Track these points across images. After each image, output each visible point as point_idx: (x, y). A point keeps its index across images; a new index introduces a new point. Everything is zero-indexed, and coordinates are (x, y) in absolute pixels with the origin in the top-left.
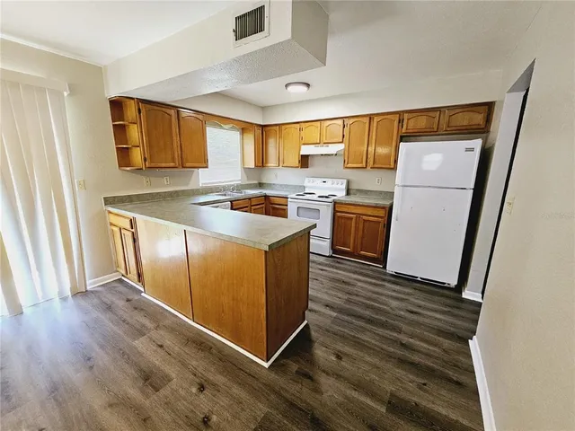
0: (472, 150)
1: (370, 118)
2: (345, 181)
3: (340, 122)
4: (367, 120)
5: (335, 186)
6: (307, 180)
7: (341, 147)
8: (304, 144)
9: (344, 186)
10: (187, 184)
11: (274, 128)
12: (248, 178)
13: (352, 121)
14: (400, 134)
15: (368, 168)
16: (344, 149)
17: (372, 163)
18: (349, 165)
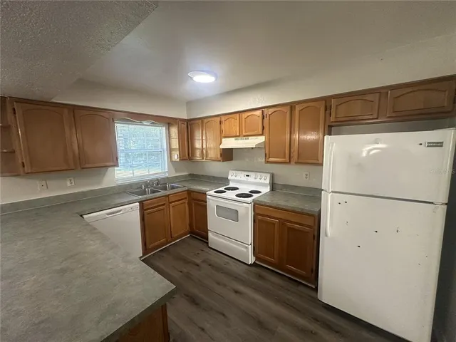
0: (440, 144)
1: (291, 107)
2: (268, 176)
3: (258, 113)
4: (287, 109)
5: (258, 180)
6: (231, 172)
7: (262, 139)
8: (225, 137)
9: (268, 181)
10: (99, 183)
11: (197, 121)
12: (176, 171)
13: (271, 111)
14: (327, 124)
15: (292, 162)
16: (265, 142)
17: (296, 157)
18: (271, 159)
